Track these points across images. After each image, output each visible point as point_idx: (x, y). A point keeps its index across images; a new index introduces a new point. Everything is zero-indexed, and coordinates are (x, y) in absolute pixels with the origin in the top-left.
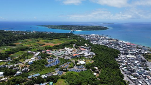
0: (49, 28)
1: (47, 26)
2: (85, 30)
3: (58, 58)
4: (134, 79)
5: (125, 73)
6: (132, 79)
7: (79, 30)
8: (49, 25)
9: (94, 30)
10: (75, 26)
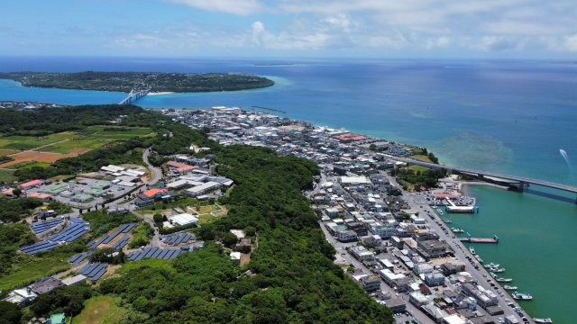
0: (28, 86)
2: (186, 91)
3: (81, 211)
4: (366, 256)
5: (338, 240)
6: (362, 256)
7: (160, 91)
8: (23, 74)
9: (221, 90)
10: (145, 75)
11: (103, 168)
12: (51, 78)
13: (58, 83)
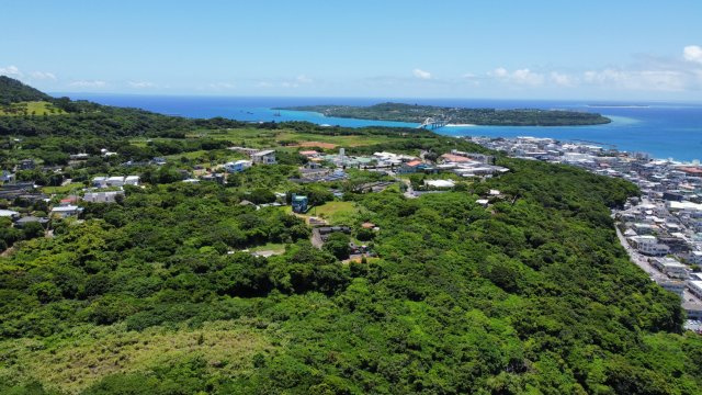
0: (329, 116)
1: (318, 111)
2: (490, 124)
3: (344, 167)
4: (674, 268)
5: (640, 252)
6: (668, 268)
7: (461, 123)
8: (326, 107)
9: (534, 125)
10: (447, 109)
11: (377, 154)
12: (351, 109)
13: (356, 113)
